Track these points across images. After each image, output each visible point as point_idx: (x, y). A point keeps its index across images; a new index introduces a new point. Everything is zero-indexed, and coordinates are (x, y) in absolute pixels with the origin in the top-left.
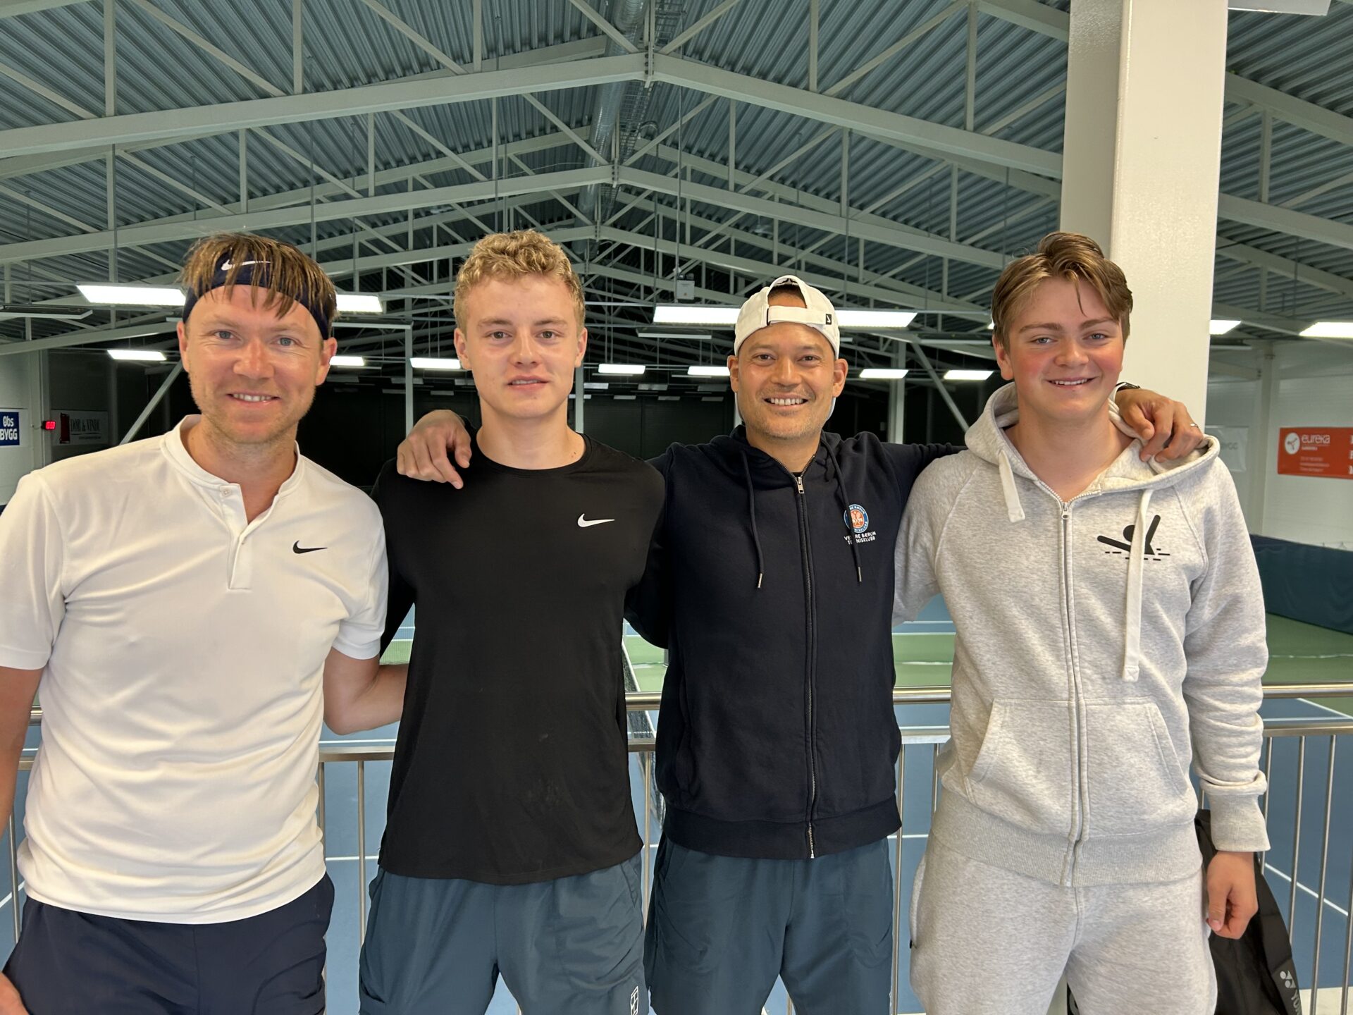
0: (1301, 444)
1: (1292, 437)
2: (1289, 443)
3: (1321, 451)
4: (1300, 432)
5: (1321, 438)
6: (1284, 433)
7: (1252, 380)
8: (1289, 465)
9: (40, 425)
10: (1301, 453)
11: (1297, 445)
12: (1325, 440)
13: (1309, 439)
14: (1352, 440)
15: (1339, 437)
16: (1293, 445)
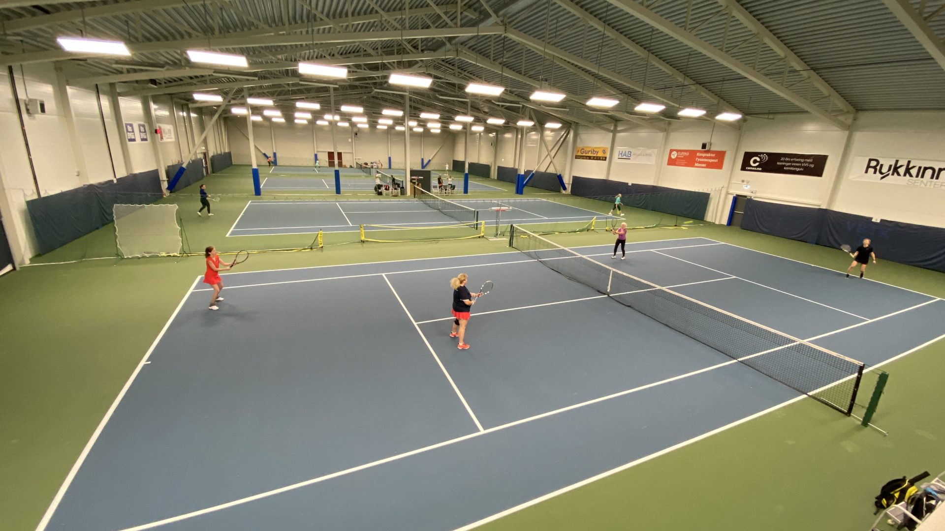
0: (677, 155)
1: (674, 153)
3: (685, 158)
4: (677, 151)
5: (685, 153)
6: (671, 151)
7: (663, 132)
8: (671, 162)
9: (154, 131)
10: (677, 158)
11: (676, 156)
12: (687, 154)
13: (681, 154)
14: (698, 154)
15: (693, 153)
16: (674, 155)
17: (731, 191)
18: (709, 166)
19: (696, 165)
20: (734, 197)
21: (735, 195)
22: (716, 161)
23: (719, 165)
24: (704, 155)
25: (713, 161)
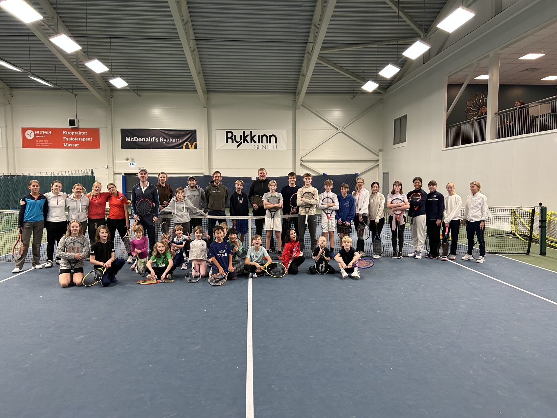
0: (35, 135)
1: (29, 132)
2: (27, 134)
3: (47, 138)
4: (34, 130)
5: (46, 132)
8: (27, 144)
10: (35, 138)
12: (49, 133)
13: (40, 133)
14: (64, 133)
15: (57, 132)
16: (30, 135)
17: (117, 171)
18: (83, 145)
19: (65, 145)
20: (122, 176)
21: (123, 175)
22: (90, 139)
23: (95, 144)
24: (73, 133)
25: (86, 139)
